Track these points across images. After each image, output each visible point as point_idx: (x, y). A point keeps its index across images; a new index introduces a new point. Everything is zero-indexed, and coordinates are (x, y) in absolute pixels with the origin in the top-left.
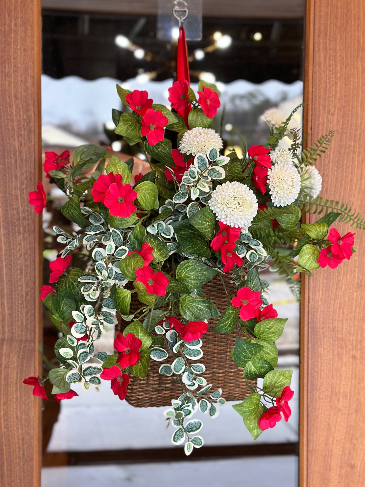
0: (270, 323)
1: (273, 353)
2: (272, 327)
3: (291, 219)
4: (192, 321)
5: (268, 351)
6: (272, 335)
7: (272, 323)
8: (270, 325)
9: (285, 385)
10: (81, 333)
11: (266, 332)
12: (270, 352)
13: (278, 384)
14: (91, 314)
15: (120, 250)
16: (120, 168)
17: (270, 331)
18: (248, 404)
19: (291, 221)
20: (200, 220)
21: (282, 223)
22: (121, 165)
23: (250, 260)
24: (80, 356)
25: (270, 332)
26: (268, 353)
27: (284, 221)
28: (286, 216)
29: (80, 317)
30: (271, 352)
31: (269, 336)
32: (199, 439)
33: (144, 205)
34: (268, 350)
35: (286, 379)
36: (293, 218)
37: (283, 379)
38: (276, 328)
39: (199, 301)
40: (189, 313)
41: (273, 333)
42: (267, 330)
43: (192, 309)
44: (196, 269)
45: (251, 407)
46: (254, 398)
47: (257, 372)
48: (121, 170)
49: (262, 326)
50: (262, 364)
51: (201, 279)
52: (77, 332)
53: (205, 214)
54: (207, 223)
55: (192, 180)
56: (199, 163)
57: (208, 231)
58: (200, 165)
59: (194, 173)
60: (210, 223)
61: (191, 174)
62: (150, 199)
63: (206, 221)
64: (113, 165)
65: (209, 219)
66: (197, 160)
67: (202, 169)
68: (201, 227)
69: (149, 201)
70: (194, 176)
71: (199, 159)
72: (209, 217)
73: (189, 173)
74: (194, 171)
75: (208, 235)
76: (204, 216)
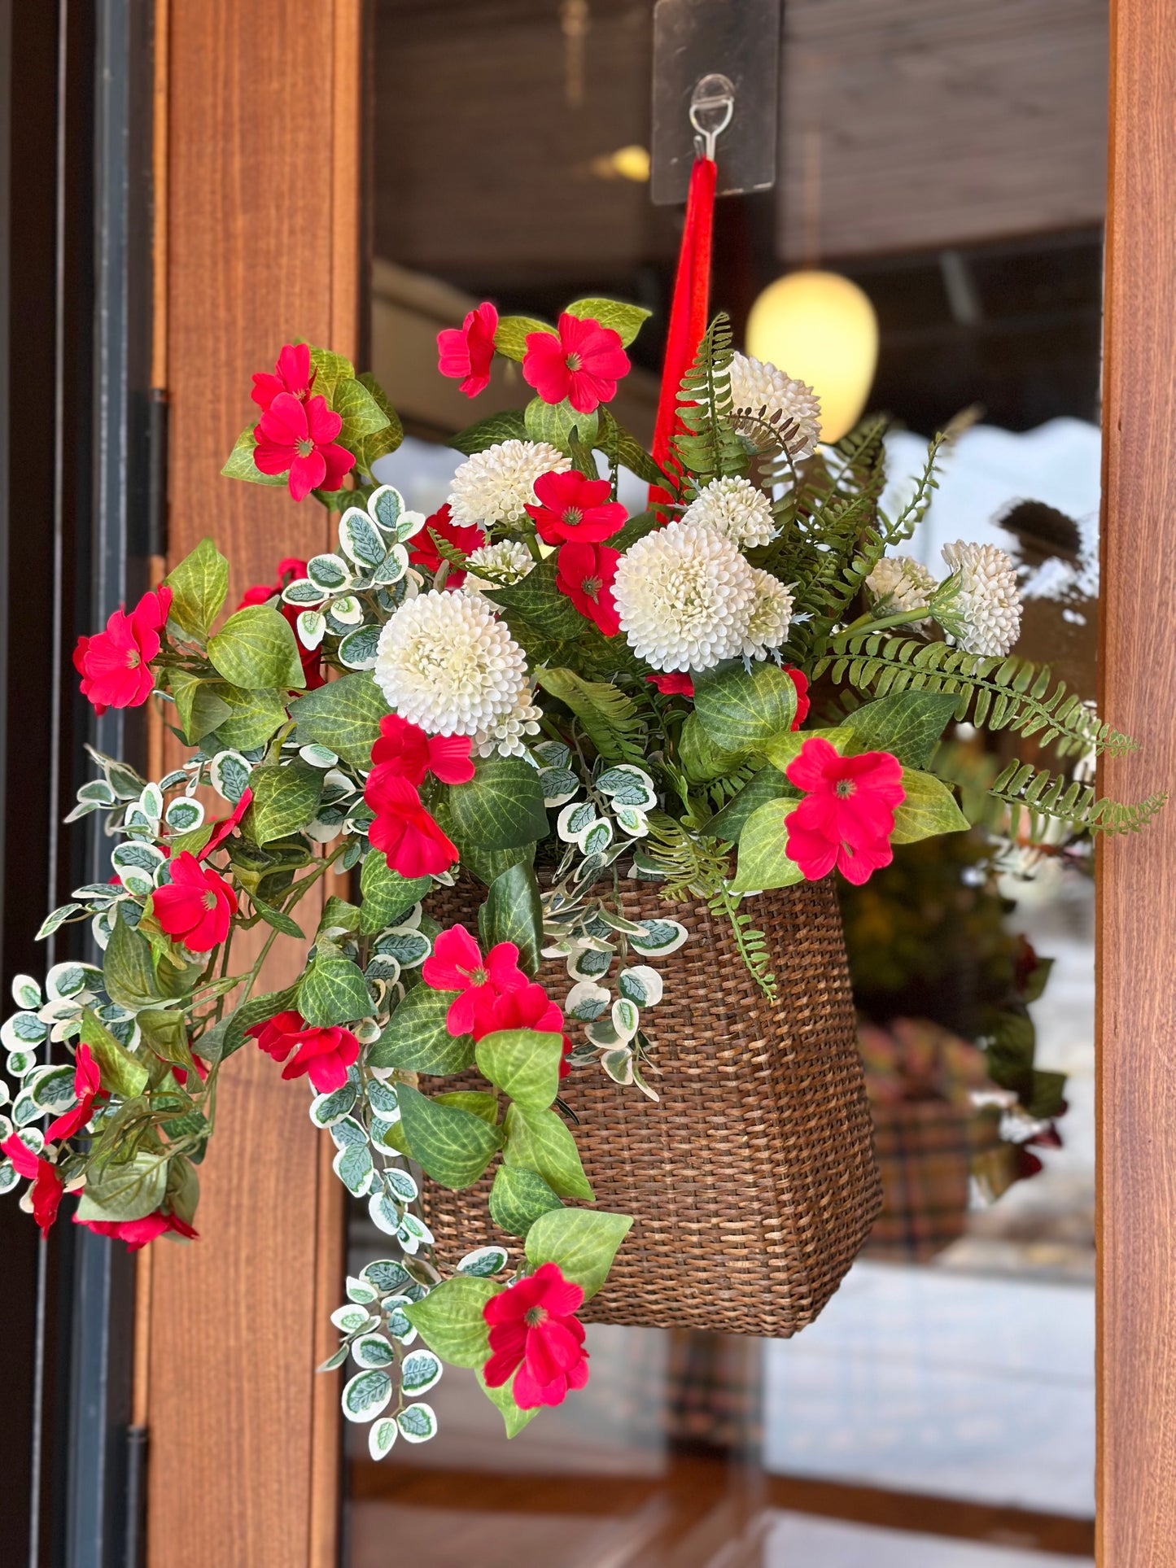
0: (513, 1045)
1: (567, 1153)
2: (524, 1061)
3: (753, 716)
4: (318, 1025)
5: (552, 1145)
6: (531, 1088)
7: (519, 1046)
8: (515, 1053)
9: (594, 1264)
10: (29, 1040)
11: (512, 1075)
12: (558, 1150)
13: (575, 1259)
14: (68, 987)
15: (178, 808)
16: (211, 574)
17: (521, 1072)
18: (446, 1307)
19: (753, 723)
20: (330, 711)
21: (718, 730)
22: (216, 564)
23: (586, 847)
24: (19, 1106)
25: (522, 1079)
26: (552, 1152)
27: (725, 722)
28: (736, 705)
29: (32, 994)
30: (561, 1147)
31: (525, 1090)
32: (424, 1414)
33: (233, 673)
34: (549, 1139)
35: (600, 1244)
36: (761, 712)
37: (590, 1242)
38: (537, 1065)
39: (341, 966)
40: (314, 1002)
41: (531, 1082)
42: (510, 1068)
43: (319, 989)
45: (457, 1321)
46: (471, 1292)
47: (523, 1210)
48: (214, 578)
49: (495, 1056)
50: (529, 1185)
51: (396, 902)
52: (17, 1035)
53: (354, 695)
54: (359, 723)
55: (326, 591)
56: (354, 538)
57: (363, 748)
58: (358, 543)
59: (332, 570)
60: (374, 722)
61: (321, 573)
62: (257, 659)
63: (355, 717)
64: (197, 565)
65: (369, 710)
66: (348, 529)
67: (372, 558)
68: (333, 735)
69: (253, 662)
70: (334, 579)
71: (354, 525)
72: (370, 705)
73: (311, 569)
74: (333, 562)
75: (359, 757)
76: (348, 700)
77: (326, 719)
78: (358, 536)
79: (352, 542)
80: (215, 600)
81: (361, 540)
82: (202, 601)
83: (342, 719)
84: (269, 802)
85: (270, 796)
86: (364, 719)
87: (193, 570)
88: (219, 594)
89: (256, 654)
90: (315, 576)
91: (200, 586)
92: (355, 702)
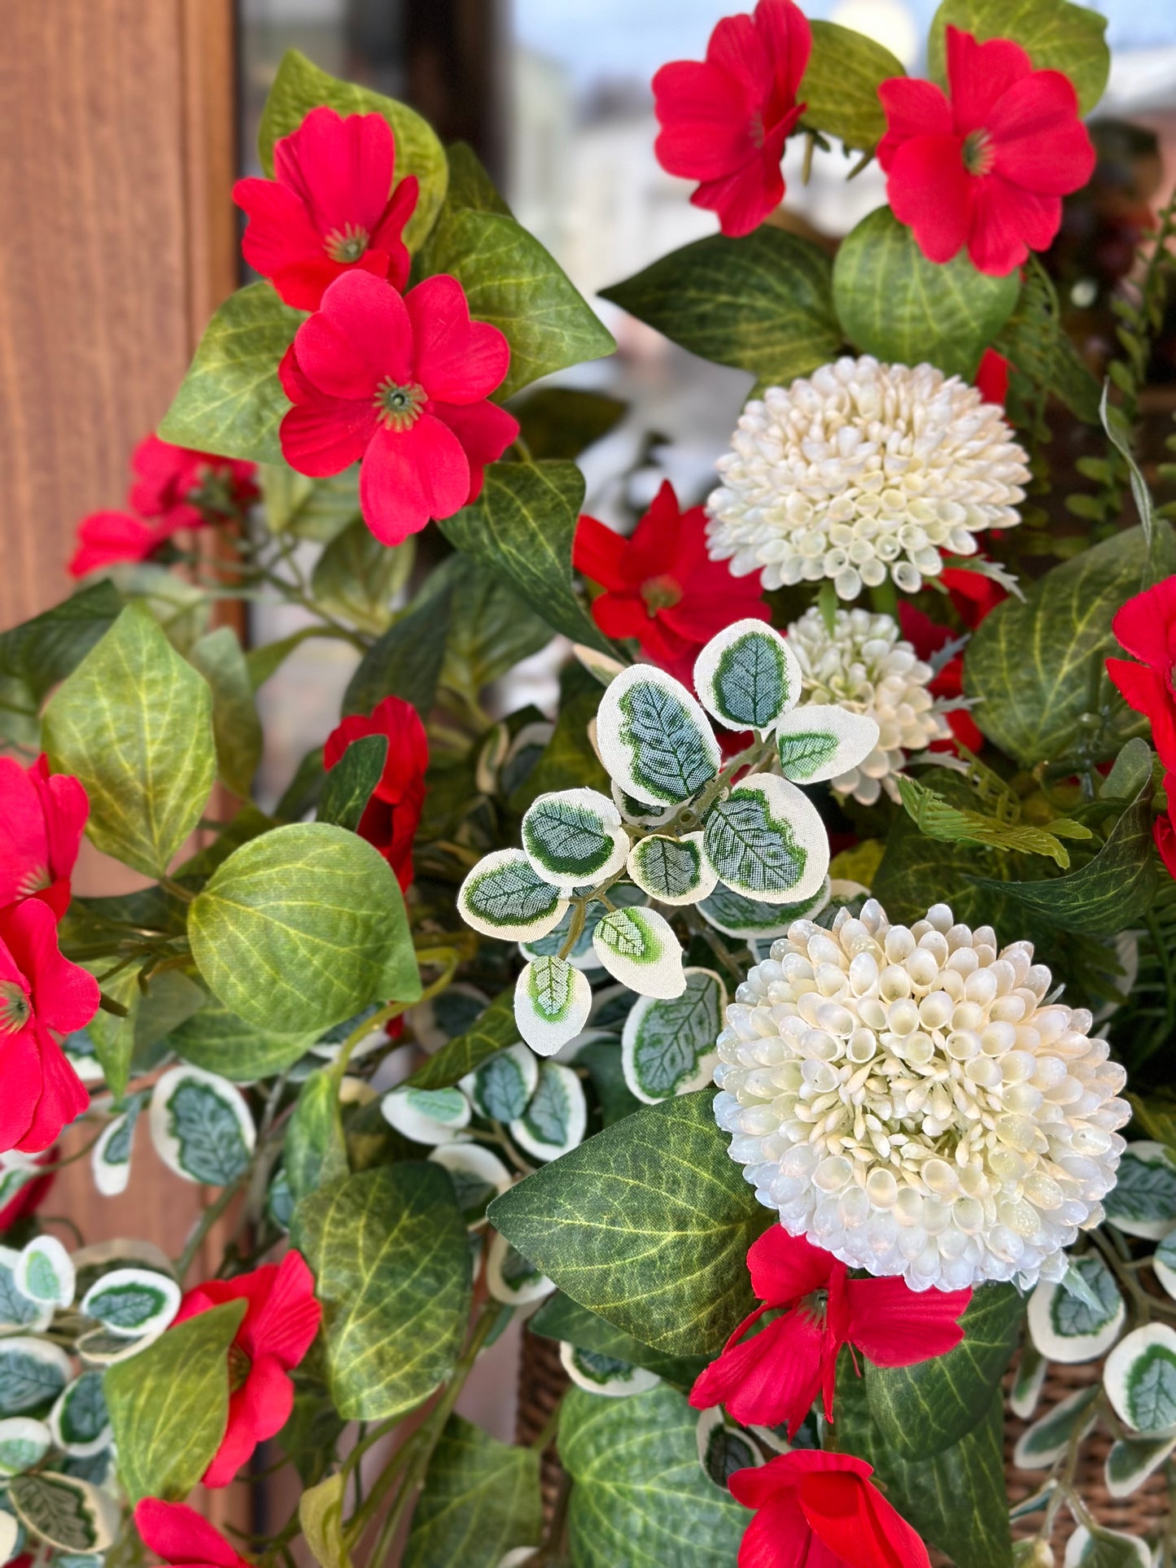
16: (158, 706)
20: (597, 1210)
22: (167, 679)
23: (1133, 1407)
44: (669, 1462)
48: (166, 718)
53: (655, 1162)
54: (670, 1235)
55: (566, 883)
56: (635, 739)
57: (679, 1298)
58: (647, 753)
59: (583, 826)
60: (704, 1225)
61: (554, 837)
62: (317, 962)
63: (658, 1220)
64: (116, 677)
65: (692, 1199)
66: (622, 717)
67: (679, 786)
68: (605, 1274)
69: (309, 972)
70: (584, 848)
71: (639, 706)
72: (693, 1181)
73: (531, 830)
74: (587, 807)
75: (670, 1323)
76: (639, 1176)
77: (589, 1234)
78: (647, 735)
79: (629, 750)
80: (180, 782)
81: (655, 744)
82: (144, 782)
83: (628, 1229)
84: (358, 1301)
85: (357, 1284)
86: (682, 1224)
87: (109, 690)
88: (187, 766)
89: (315, 950)
90: (540, 849)
91: (131, 737)
92: (656, 1180)
